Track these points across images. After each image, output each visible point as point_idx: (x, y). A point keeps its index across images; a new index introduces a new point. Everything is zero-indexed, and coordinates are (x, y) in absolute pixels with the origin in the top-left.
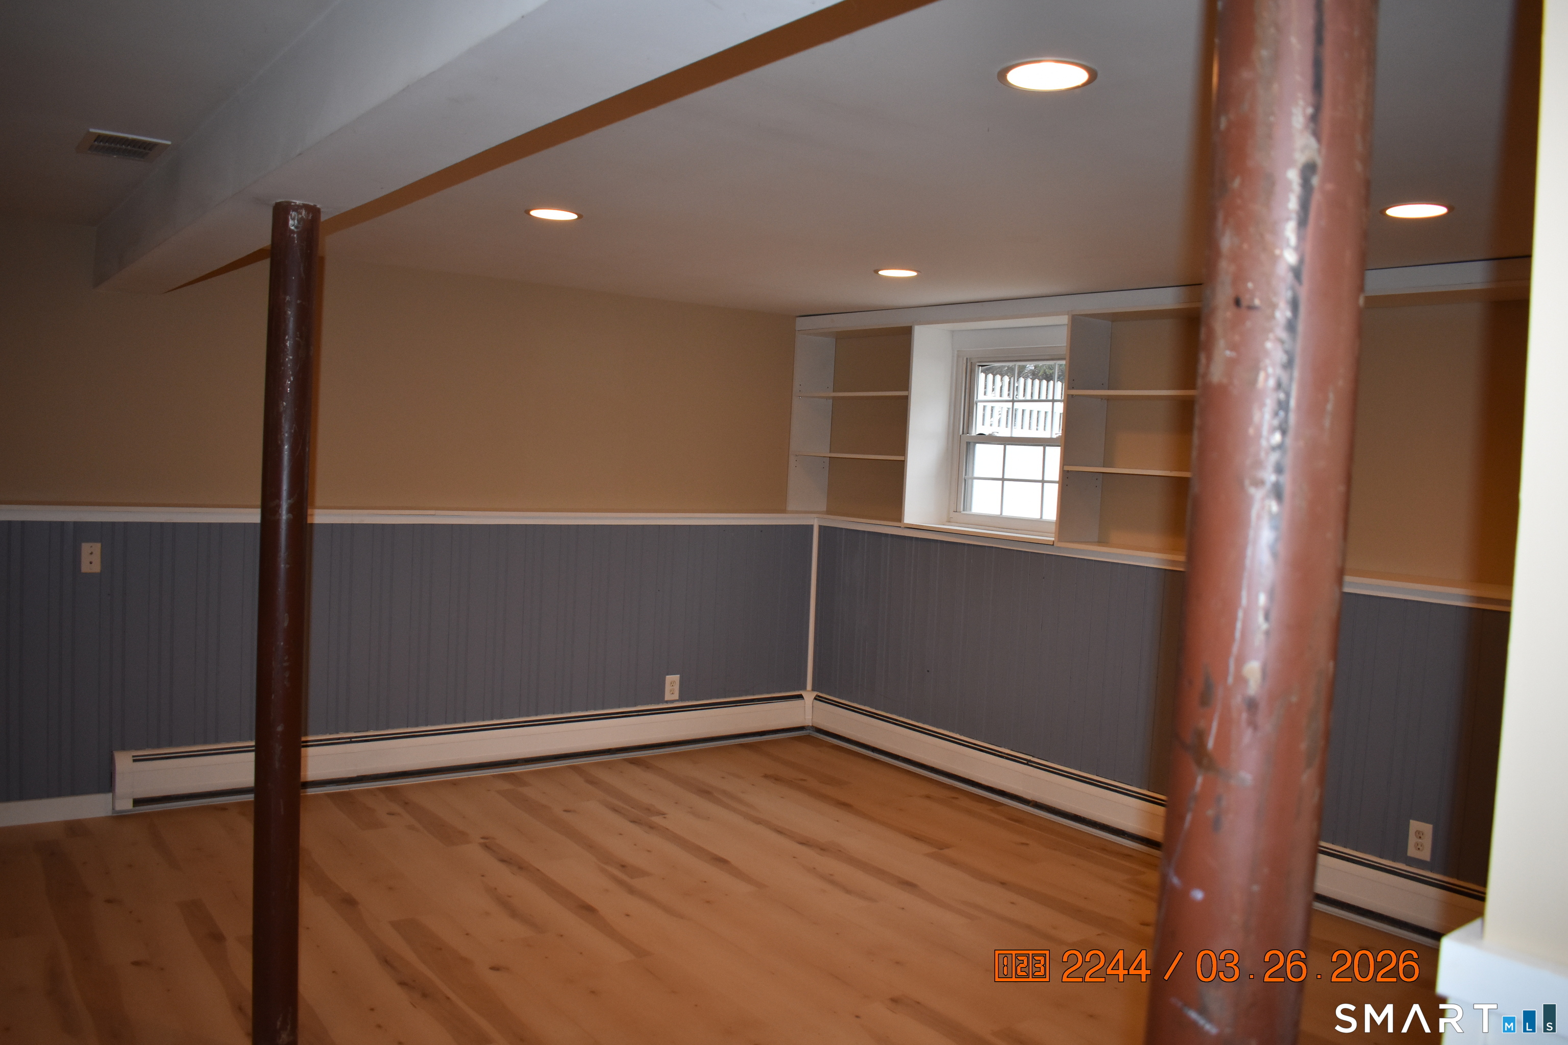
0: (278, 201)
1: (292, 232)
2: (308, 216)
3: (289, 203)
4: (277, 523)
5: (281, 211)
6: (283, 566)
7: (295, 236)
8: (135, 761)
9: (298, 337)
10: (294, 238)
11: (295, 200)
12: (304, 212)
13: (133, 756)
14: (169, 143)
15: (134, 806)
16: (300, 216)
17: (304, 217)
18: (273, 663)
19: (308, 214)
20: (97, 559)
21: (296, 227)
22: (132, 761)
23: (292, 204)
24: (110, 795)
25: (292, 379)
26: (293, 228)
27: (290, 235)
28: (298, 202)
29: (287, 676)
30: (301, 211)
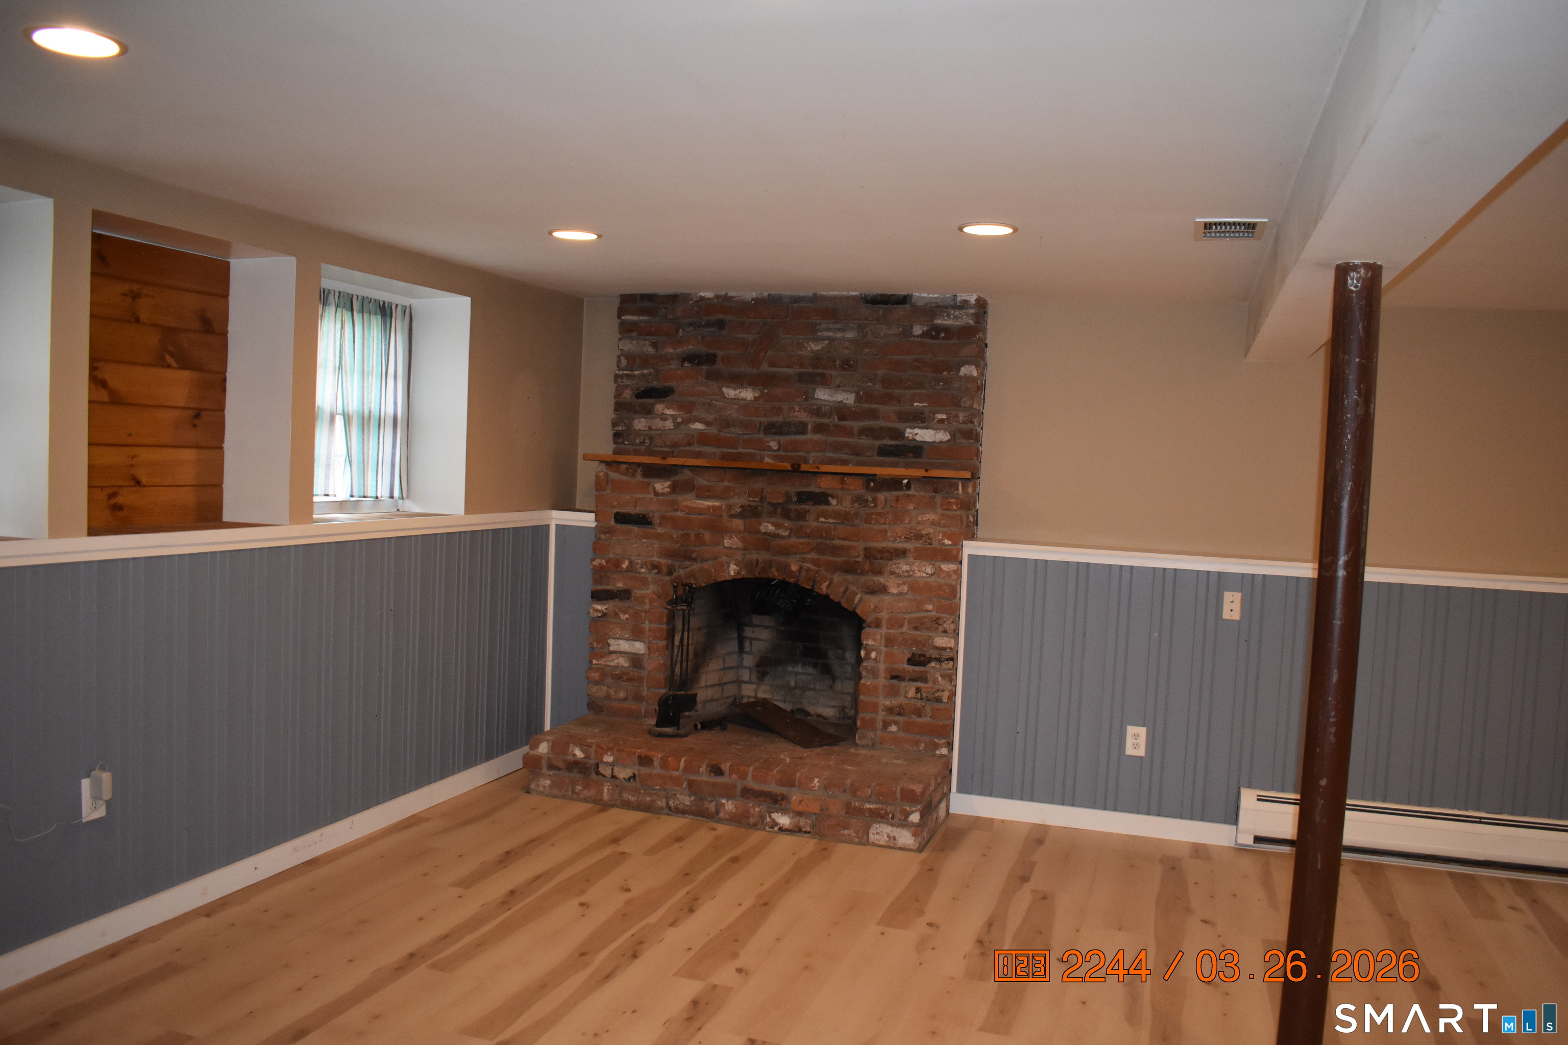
0: (1338, 263)
1: (1352, 291)
2: (1367, 274)
3: (1347, 264)
4: (1333, 578)
5: (1343, 271)
6: (1337, 623)
7: (1354, 295)
8: (1258, 800)
9: (1356, 395)
10: (1353, 297)
11: (1354, 260)
12: (1362, 271)
13: (1258, 796)
14: (1266, 220)
15: (1254, 843)
16: (1359, 275)
17: (1363, 275)
18: (1320, 717)
19: (1367, 272)
20: (1237, 606)
21: (1356, 287)
22: (1256, 800)
23: (1351, 264)
24: (1235, 827)
25: (1349, 438)
26: (1352, 288)
27: (1349, 296)
28: (1356, 262)
29: (1333, 731)
30: (1360, 270)
